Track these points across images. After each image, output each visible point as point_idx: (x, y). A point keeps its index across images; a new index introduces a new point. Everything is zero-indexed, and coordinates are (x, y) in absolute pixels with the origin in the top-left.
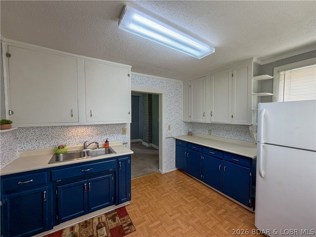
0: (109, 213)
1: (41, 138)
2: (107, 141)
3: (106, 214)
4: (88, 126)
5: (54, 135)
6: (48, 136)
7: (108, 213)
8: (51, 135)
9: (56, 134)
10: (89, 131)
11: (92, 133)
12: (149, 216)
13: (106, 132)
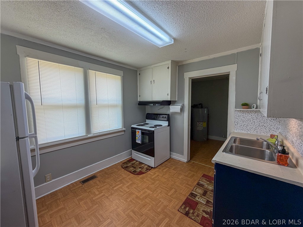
1: (260, 128)
5: (272, 127)
6: (266, 128)
8: (269, 127)
9: (274, 127)
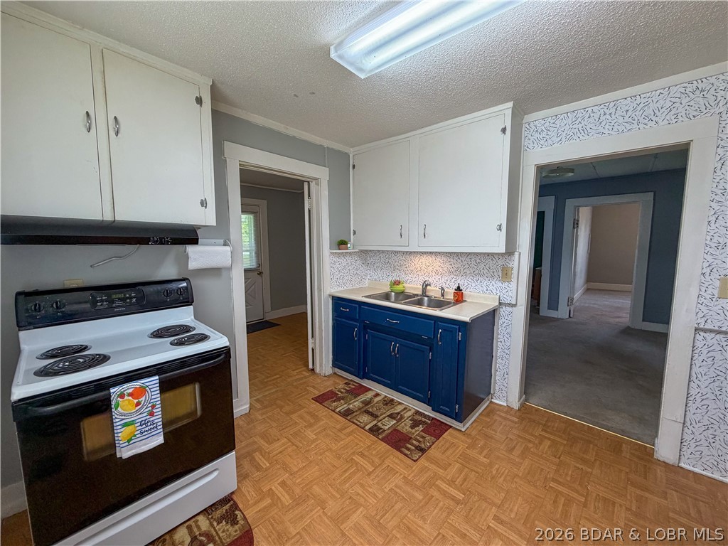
0: (421, 414)
2: (459, 287)
3: (417, 412)
4: (436, 253)
7: (421, 412)
10: (438, 263)
11: (441, 269)
12: (461, 474)
13: (465, 271)
